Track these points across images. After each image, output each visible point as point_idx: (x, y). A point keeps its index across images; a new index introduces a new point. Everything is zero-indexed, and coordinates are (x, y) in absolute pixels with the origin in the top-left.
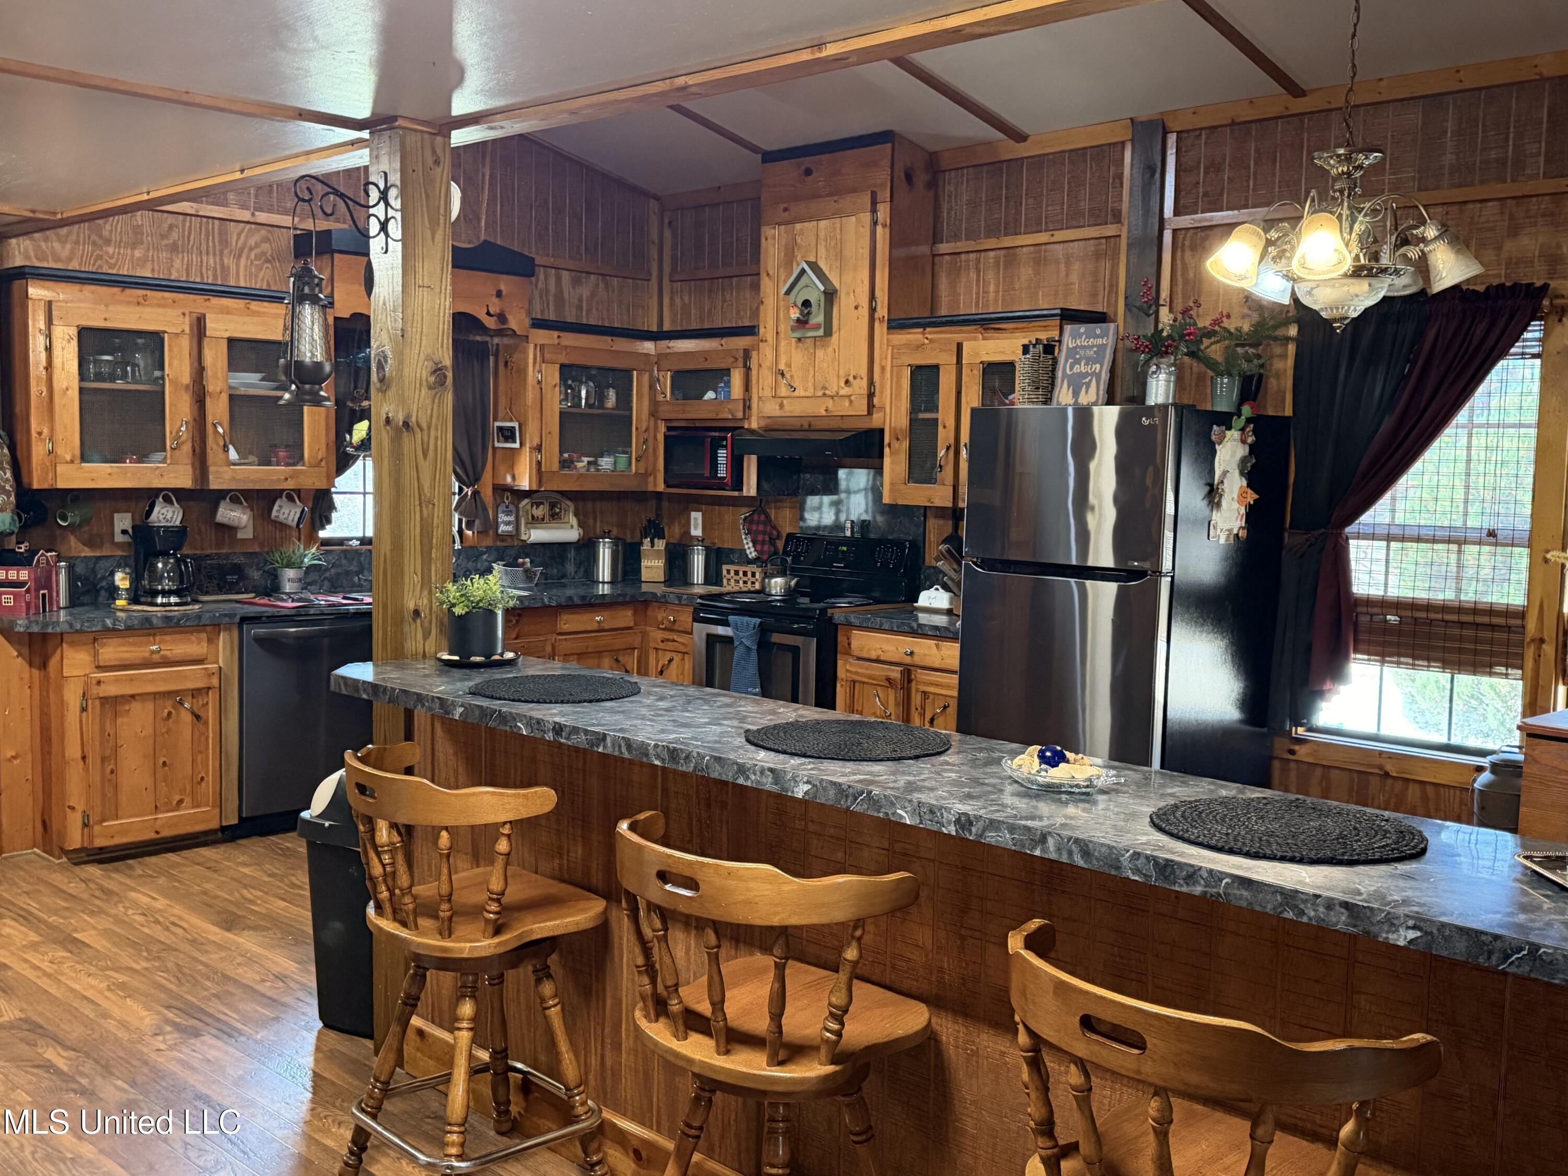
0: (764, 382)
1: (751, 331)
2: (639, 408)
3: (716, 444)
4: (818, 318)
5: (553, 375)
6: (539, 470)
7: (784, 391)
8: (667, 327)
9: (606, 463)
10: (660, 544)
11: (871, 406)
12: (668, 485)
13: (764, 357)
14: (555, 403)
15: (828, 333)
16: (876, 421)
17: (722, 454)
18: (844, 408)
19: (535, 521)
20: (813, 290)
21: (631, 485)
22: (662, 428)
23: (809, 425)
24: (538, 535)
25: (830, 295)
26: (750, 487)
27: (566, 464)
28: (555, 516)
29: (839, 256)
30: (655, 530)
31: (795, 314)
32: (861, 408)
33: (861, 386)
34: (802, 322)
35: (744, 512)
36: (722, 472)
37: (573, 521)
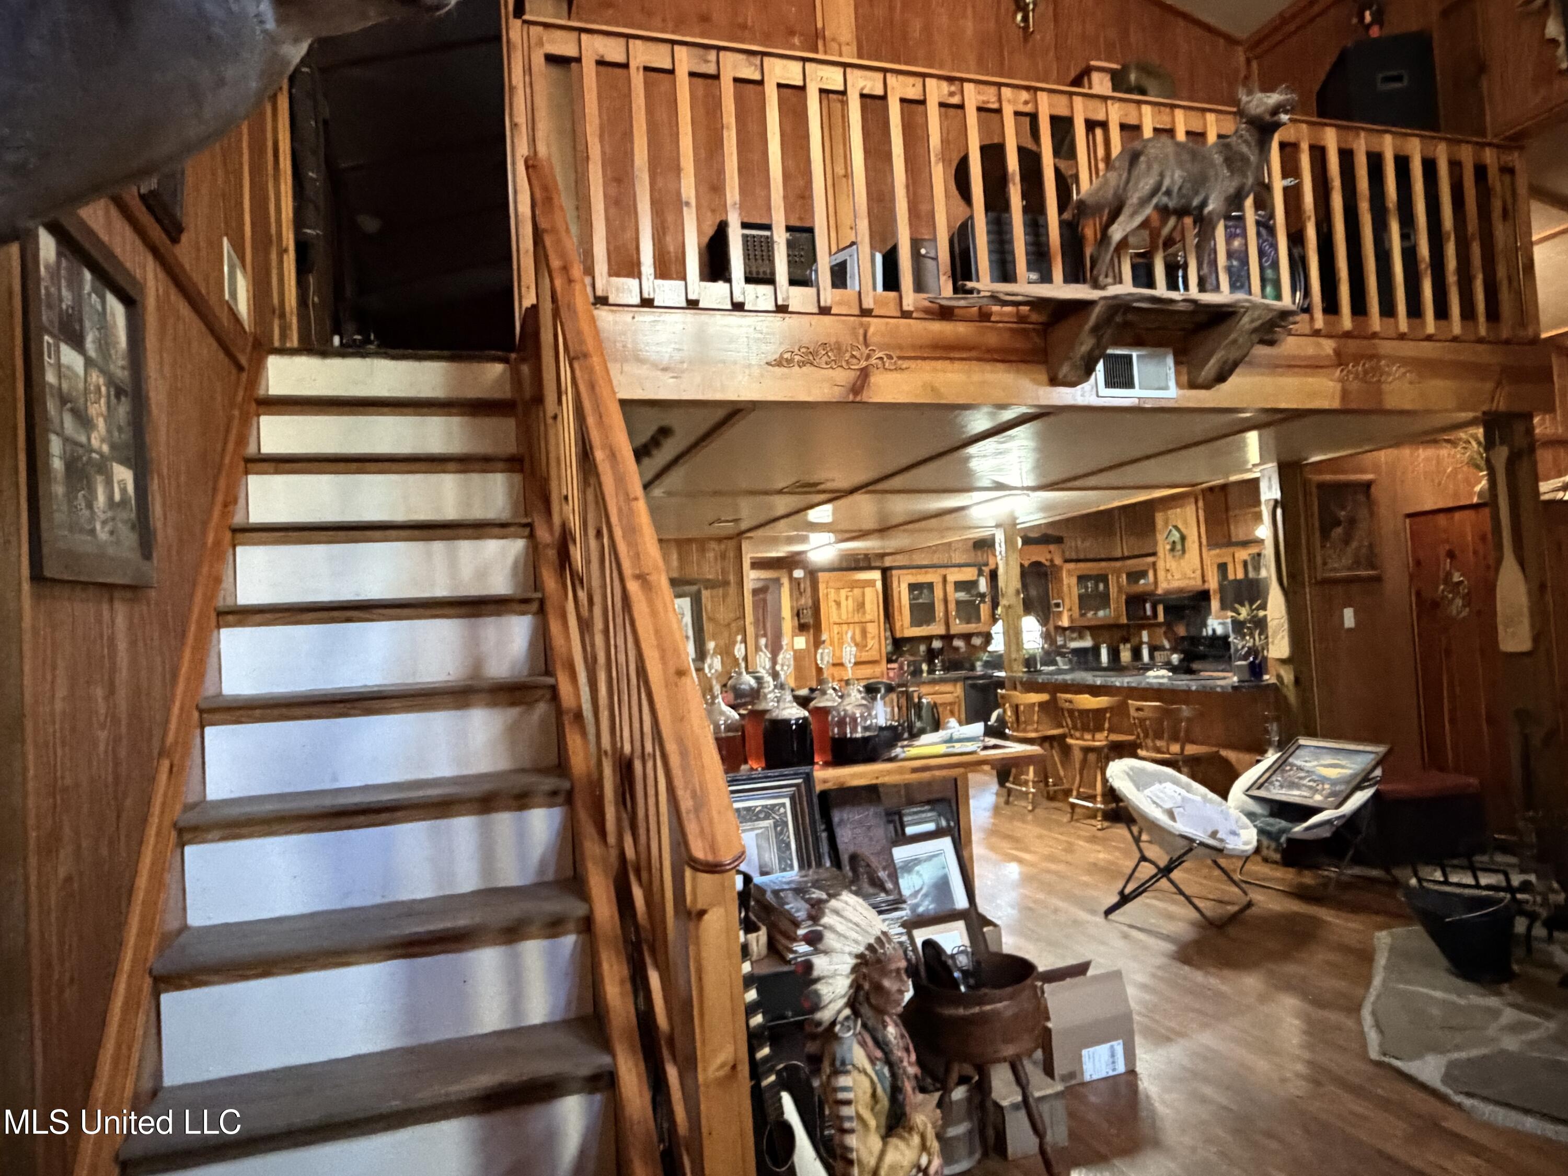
0: (1161, 574)
1: (1154, 554)
2: (1113, 591)
3: (1145, 601)
4: (1179, 547)
5: (1074, 581)
6: (1071, 619)
7: (1170, 577)
8: (1126, 554)
9: (1101, 613)
10: (1128, 646)
11: (1204, 581)
12: (1128, 619)
13: (1161, 565)
14: (1075, 592)
15: (1184, 551)
16: (1206, 586)
17: (1148, 606)
18: (1192, 583)
19: (1073, 640)
20: (1176, 536)
21: (1111, 622)
22: (1124, 597)
23: (1181, 590)
24: (1074, 645)
25: (1183, 538)
26: (1161, 618)
27: (1083, 615)
28: (1081, 637)
29: (1185, 522)
30: (1126, 640)
31: (1168, 547)
32: (1199, 582)
33: (1199, 572)
34: (1173, 549)
35: (1163, 629)
36: (1149, 613)
37: (1089, 638)
